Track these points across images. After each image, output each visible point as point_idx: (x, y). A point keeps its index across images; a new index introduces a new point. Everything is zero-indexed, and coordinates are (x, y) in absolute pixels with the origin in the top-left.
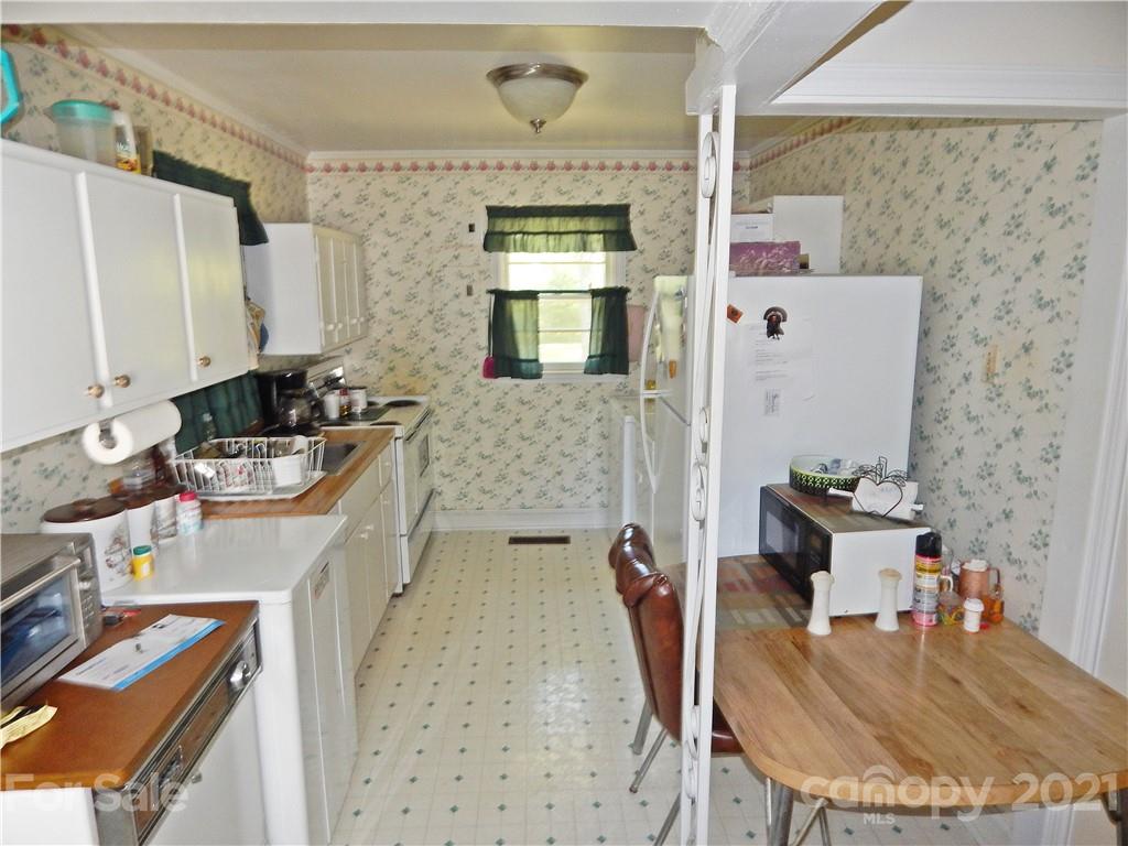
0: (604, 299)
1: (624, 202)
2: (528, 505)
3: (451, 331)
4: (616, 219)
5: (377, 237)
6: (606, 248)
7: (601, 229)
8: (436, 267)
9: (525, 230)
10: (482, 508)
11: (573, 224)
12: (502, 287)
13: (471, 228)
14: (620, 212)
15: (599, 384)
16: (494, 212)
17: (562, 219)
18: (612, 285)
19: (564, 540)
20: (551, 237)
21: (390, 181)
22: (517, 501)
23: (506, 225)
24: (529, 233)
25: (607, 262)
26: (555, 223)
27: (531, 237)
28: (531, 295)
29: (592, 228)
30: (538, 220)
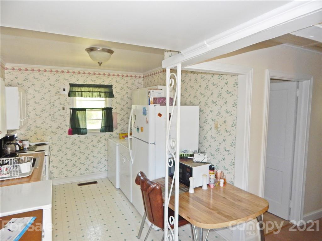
0: (106, 111)
1: (111, 84)
2: (82, 173)
3: (57, 121)
4: (109, 89)
5: (31, 91)
6: (106, 97)
7: (105, 91)
8: (52, 101)
9: (82, 91)
10: (67, 176)
11: (97, 89)
12: (75, 107)
13: (64, 90)
14: (110, 87)
15: (104, 135)
16: (72, 85)
17: (93, 88)
18: (108, 107)
19: (96, 182)
20: (90, 93)
21: (36, 74)
22: (79, 172)
23: (76, 89)
24: (83, 92)
25: (106, 101)
26: (91, 89)
27: (84, 93)
28: (84, 110)
29: (102, 91)
30: (86, 88)
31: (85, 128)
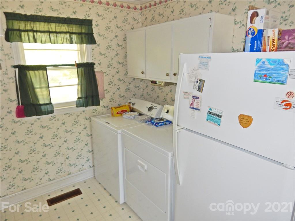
0: (83, 69)
1: (89, 18)
2: (52, 178)
4: (87, 27)
6: (82, 43)
7: (80, 31)
9: (35, 29)
10: (25, 189)
11: (64, 28)
12: (22, 63)
14: (88, 23)
15: (84, 111)
16: (10, 17)
17: (57, 24)
18: (86, 61)
19: (77, 192)
20: (52, 35)
22: (47, 177)
23: (22, 25)
24: (37, 31)
25: (81, 50)
26: (53, 27)
27: (39, 34)
28: (43, 68)
29: (74, 31)
30: (42, 24)
31: (47, 102)
